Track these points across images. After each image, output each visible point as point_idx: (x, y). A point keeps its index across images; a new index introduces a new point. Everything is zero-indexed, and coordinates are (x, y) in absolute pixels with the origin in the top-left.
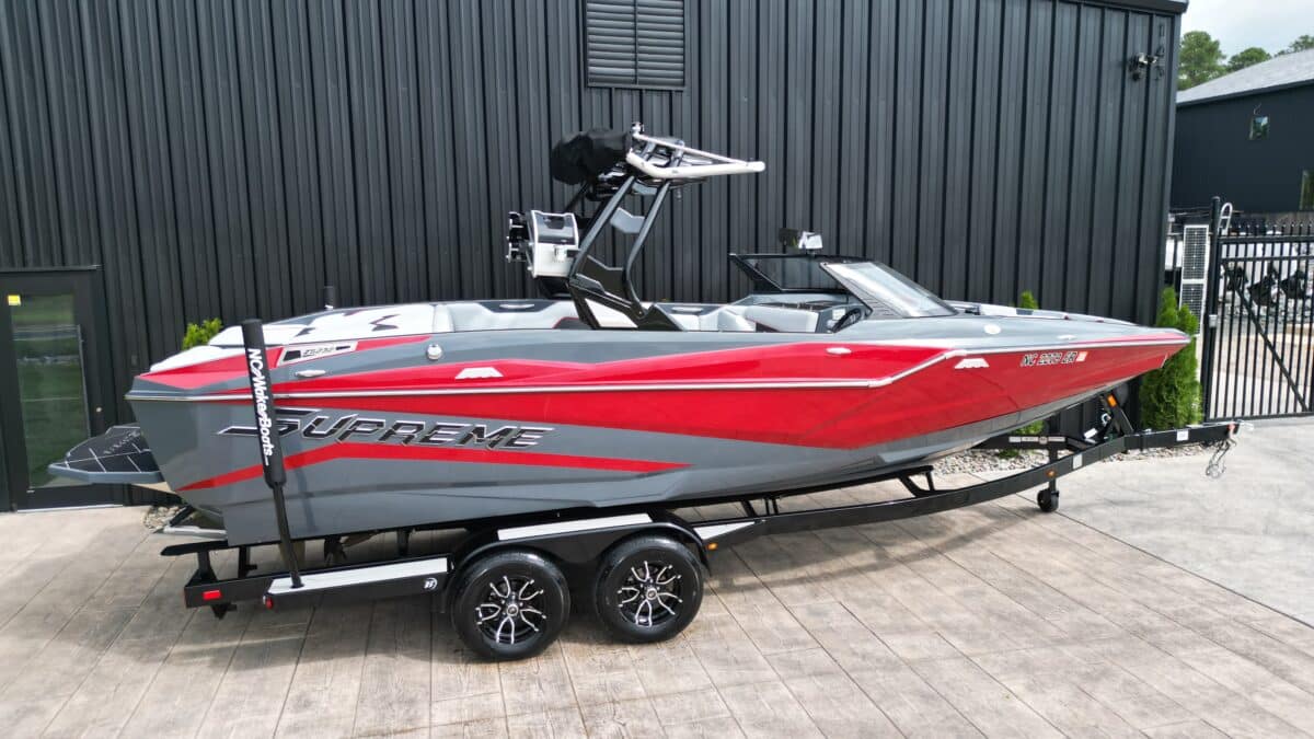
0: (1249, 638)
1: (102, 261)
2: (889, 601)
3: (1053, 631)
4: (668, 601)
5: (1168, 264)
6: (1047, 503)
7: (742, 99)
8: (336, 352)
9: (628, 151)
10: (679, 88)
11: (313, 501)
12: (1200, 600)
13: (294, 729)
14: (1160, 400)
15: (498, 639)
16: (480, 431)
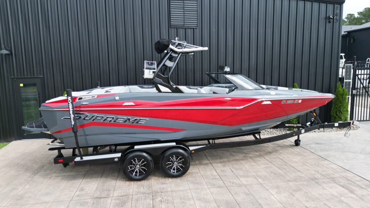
0: (345, 182)
1: (44, 75)
2: (244, 169)
3: (288, 178)
4: (181, 167)
5: (340, 76)
6: (297, 143)
7: (214, 30)
8: (91, 98)
9: (170, 45)
10: (195, 28)
11: (88, 137)
12: (334, 171)
13: (78, 196)
14: (337, 115)
15: (134, 175)
16: (129, 119)
